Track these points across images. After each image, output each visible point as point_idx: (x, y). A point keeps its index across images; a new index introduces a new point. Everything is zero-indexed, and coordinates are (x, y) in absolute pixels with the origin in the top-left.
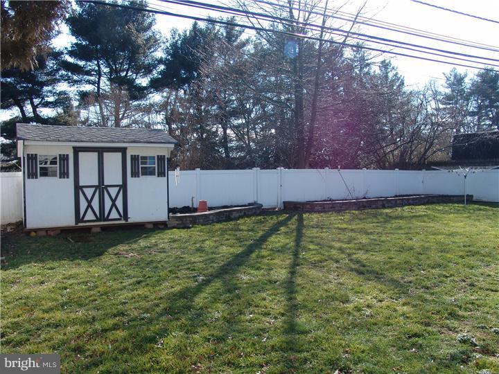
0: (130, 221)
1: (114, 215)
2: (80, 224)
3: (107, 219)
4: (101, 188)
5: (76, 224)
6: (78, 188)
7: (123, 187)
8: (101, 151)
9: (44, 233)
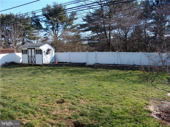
0: (36, 64)
1: (34, 62)
2: (29, 63)
3: (32, 63)
4: (32, 56)
5: (28, 63)
6: (28, 56)
7: (35, 56)
8: (31, 49)
9: (26, 64)
